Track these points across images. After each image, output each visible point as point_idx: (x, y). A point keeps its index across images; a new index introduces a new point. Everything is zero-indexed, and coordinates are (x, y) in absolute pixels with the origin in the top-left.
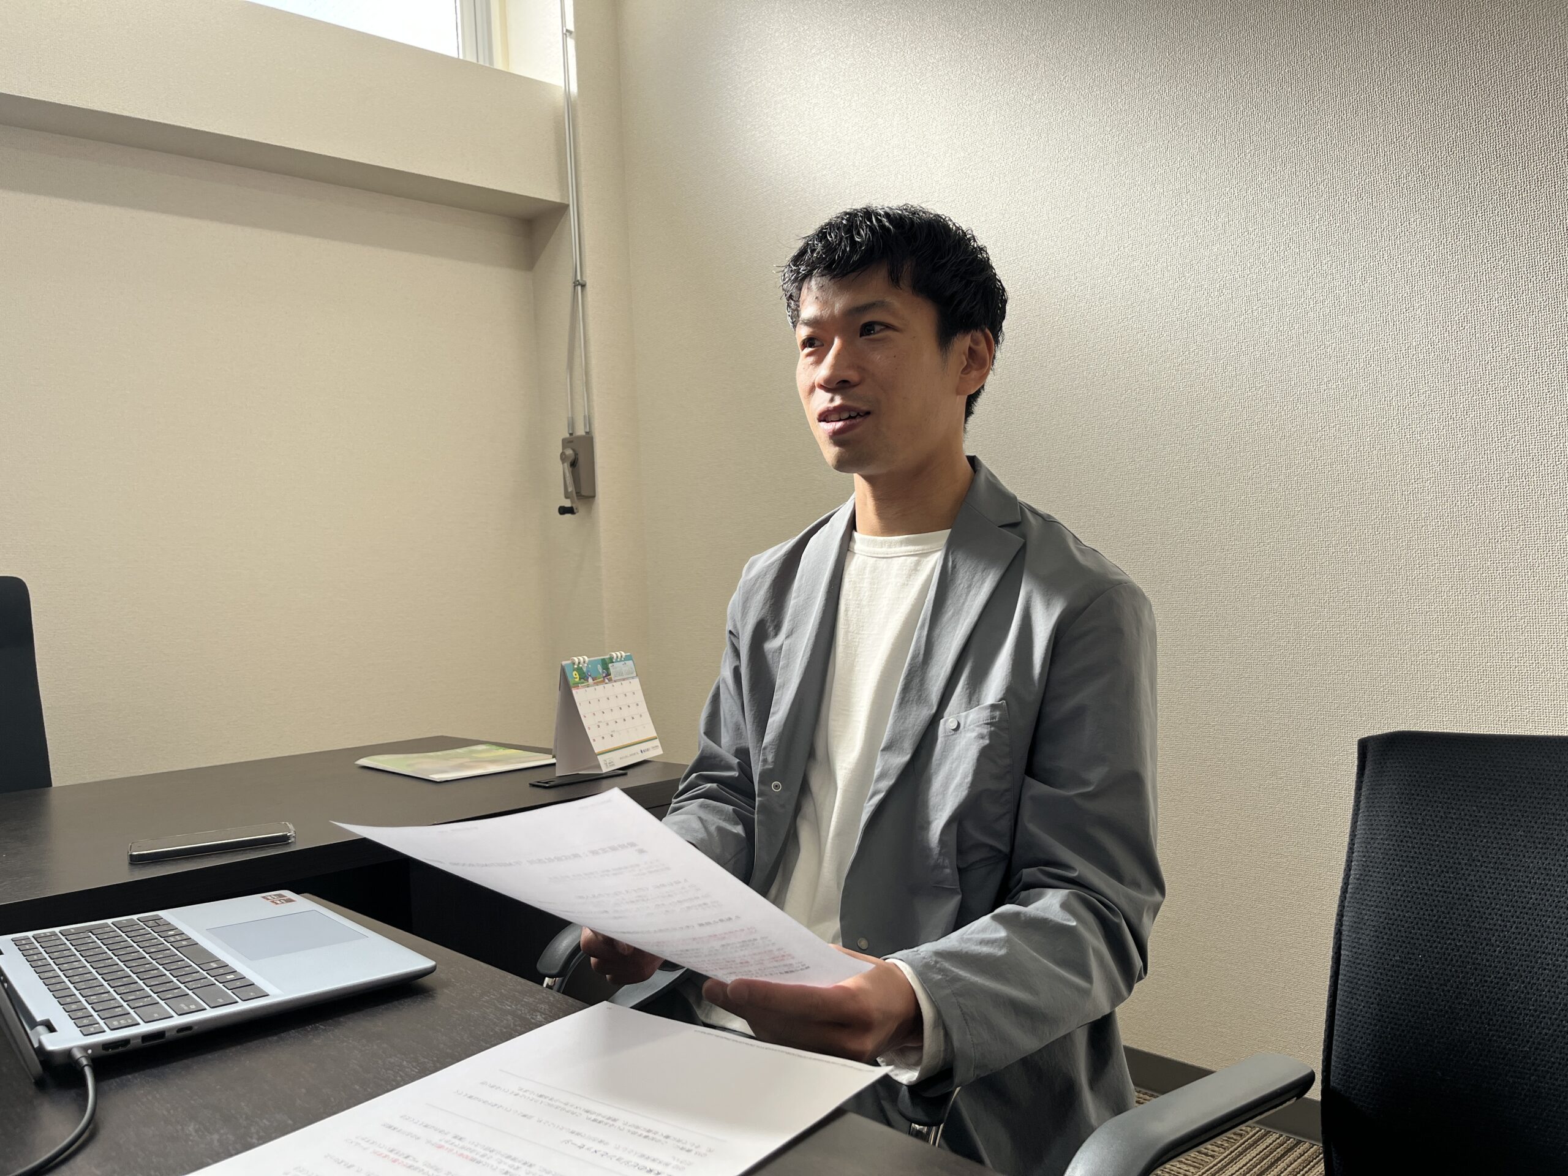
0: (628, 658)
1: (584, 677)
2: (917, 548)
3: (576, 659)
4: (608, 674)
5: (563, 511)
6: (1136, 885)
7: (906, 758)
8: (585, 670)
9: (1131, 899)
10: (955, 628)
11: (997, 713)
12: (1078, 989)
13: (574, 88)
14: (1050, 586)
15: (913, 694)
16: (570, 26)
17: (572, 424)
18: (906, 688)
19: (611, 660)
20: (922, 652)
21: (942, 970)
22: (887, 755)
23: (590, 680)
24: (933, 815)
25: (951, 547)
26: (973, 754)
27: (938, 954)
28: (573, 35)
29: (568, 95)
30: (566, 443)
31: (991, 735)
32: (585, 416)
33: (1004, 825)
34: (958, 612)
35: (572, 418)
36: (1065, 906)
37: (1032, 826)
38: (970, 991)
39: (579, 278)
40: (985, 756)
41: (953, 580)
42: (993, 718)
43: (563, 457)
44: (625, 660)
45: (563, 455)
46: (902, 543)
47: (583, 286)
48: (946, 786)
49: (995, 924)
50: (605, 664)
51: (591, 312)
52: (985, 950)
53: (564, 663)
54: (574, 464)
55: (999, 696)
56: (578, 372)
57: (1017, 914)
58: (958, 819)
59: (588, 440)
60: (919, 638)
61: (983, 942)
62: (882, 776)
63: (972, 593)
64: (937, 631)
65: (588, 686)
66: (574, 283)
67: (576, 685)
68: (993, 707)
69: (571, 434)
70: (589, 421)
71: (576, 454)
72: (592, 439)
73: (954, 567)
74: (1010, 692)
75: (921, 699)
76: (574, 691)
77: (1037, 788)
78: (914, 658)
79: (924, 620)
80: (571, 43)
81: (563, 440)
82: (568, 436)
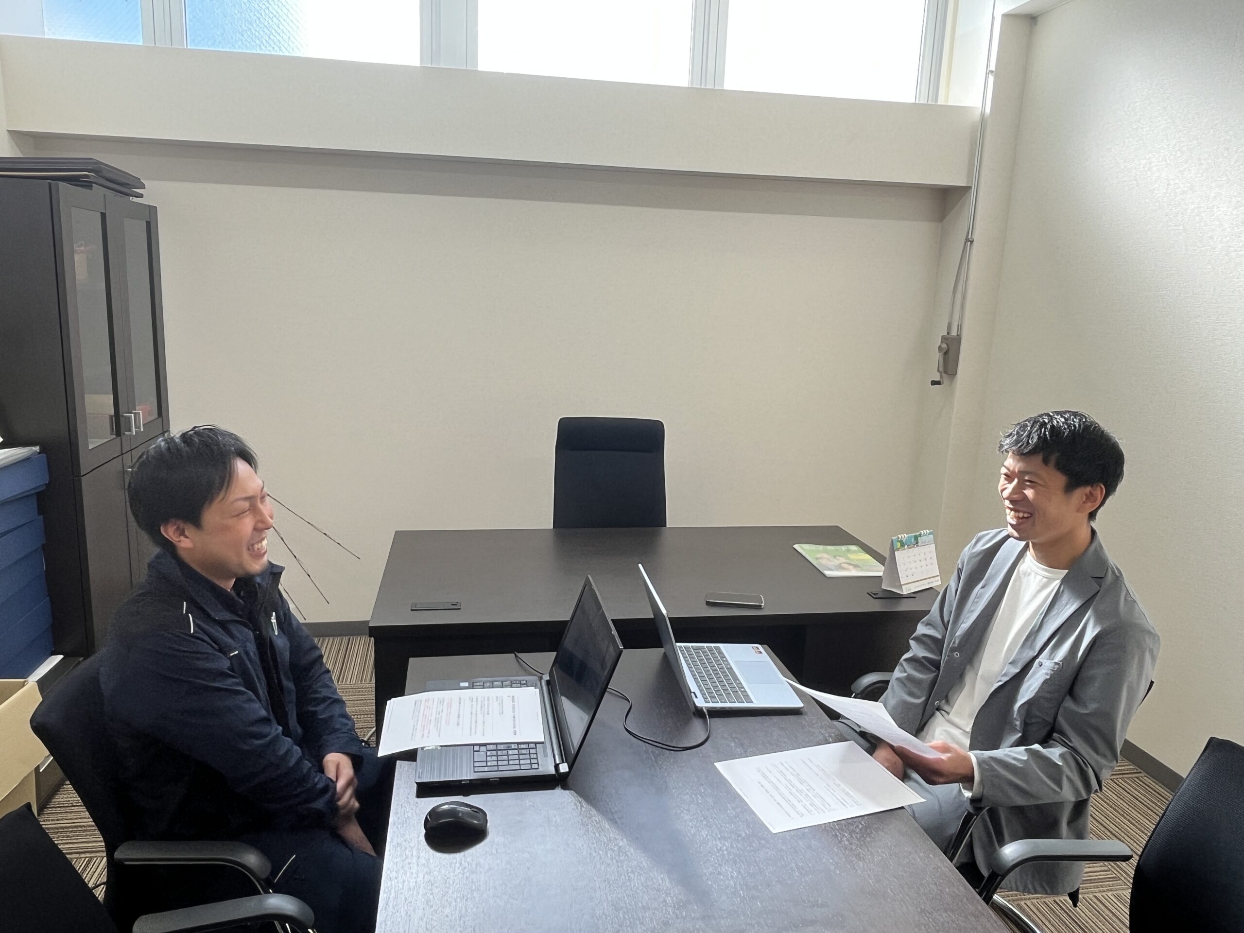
0: (930, 534)
1: (903, 545)
2: (1049, 575)
3: (900, 536)
4: (917, 543)
5: (934, 383)
6: (1104, 756)
7: (1018, 670)
8: (904, 541)
9: (1097, 762)
10: (1056, 620)
11: (1057, 667)
12: (1055, 791)
13: (988, 110)
14: (1099, 619)
15: (1029, 643)
16: (993, 67)
17: (949, 328)
18: (1026, 640)
19: (920, 535)
20: (1038, 626)
21: (988, 765)
22: (1010, 665)
23: (906, 546)
24: (1019, 697)
25: (1064, 581)
26: (1041, 680)
27: (991, 758)
28: (994, 73)
29: (983, 115)
30: (944, 339)
31: (1051, 675)
32: (958, 325)
33: (1053, 711)
34: (1058, 614)
35: (950, 324)
36: (1062, 756)
37: (1060, 718)
38: (999, 776)
39: (970, 237)
40: (1046, 682)
41: (1061, 596)
42: (1054, 668)
43: (940, 348)
44: (929, 534)
45: (940, 347)
46: (1043, 569)
47: (972, 242)
48: (1029, 688)
49: (1025, 753)
50: (916, 538)
51: (974, 258)
52: (1014, 762)
53: (893, 538)
54: (946, 353)
55: (1061, 659)
56: (959, 295)
57: (1038, 752)
58: (1029, 703)
59: (958, 339)
60: (1039, 618)
61: (1015, 759)
62: (1005, 675)
63: (1068, 606)
64: (1047, 619)
65: (904, 550)
66: (966, 239)
67: (898, 550)
68: (1056, 663)
69: (948, 333)
70: (960, 328)
71: (948, 349)
72: (961, 338)
73: (1063, 591)
74: (1065, 660)
75: (1032, 647)
76: (896, 553)
77: (1069, 703)
78: (1033, 627)
79: (1043, 611)
80: (991, 79)
81: (942, 337)
82: (946, 334)
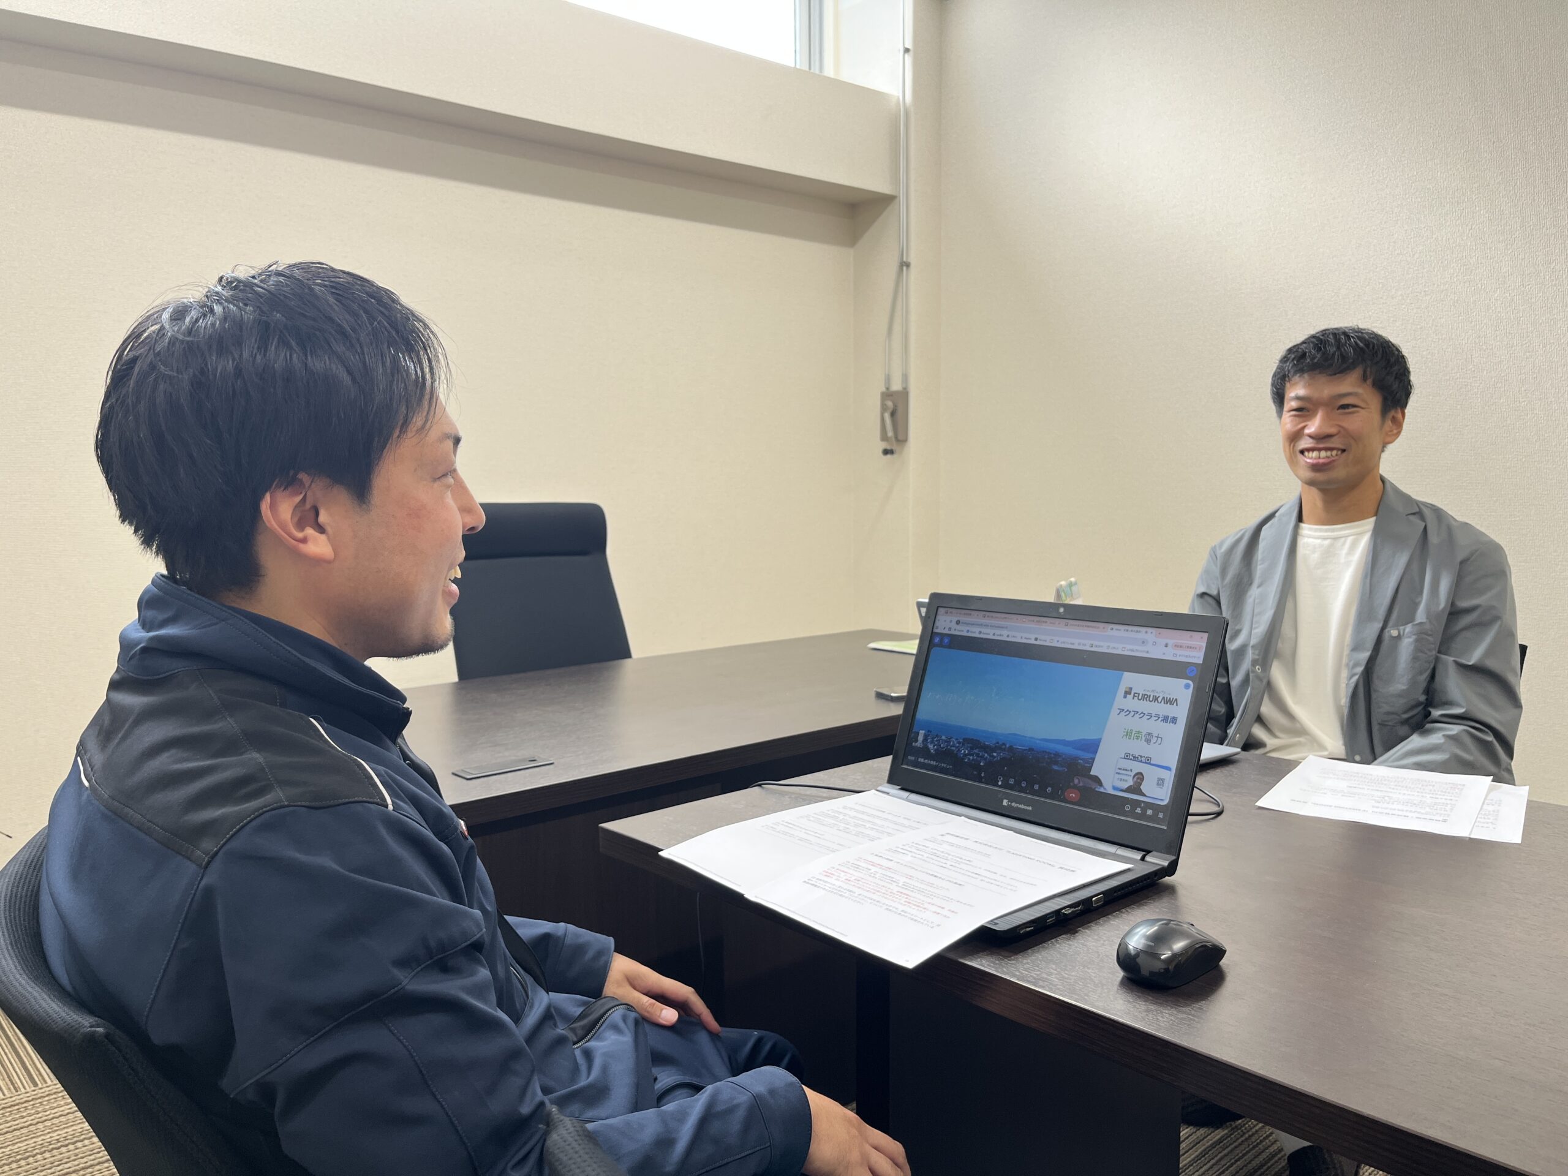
2: (1354, 530)
5: (884, 452)
7: (1369, 653)
16: (910, 45)
17: (888, 379)
20: (1368, 592)
25: (1376, 530)
28: (911, 53)
29: (902, 102)
30: (885, 396)
32: (901, 374)
35: (889, 375)
39: (905, 259)
43: (883, 407)
47: (909, 266)
48: (1394, 666)
51: (912, 283)
54: (891, 412)
55: (1424, 616)
59: (904, 394)
63: (1397, 556)
64: (1376, 580)
66: (899, 262)
68: (1421, 623)
70: (905, 378)
71: (893, 405)
72: (907, 394)
74: (1429, 615)
75: (1373, 619)
78: (1362, 596)
80: (908, 58)
81: (882, 393)
82: (886, 390)
